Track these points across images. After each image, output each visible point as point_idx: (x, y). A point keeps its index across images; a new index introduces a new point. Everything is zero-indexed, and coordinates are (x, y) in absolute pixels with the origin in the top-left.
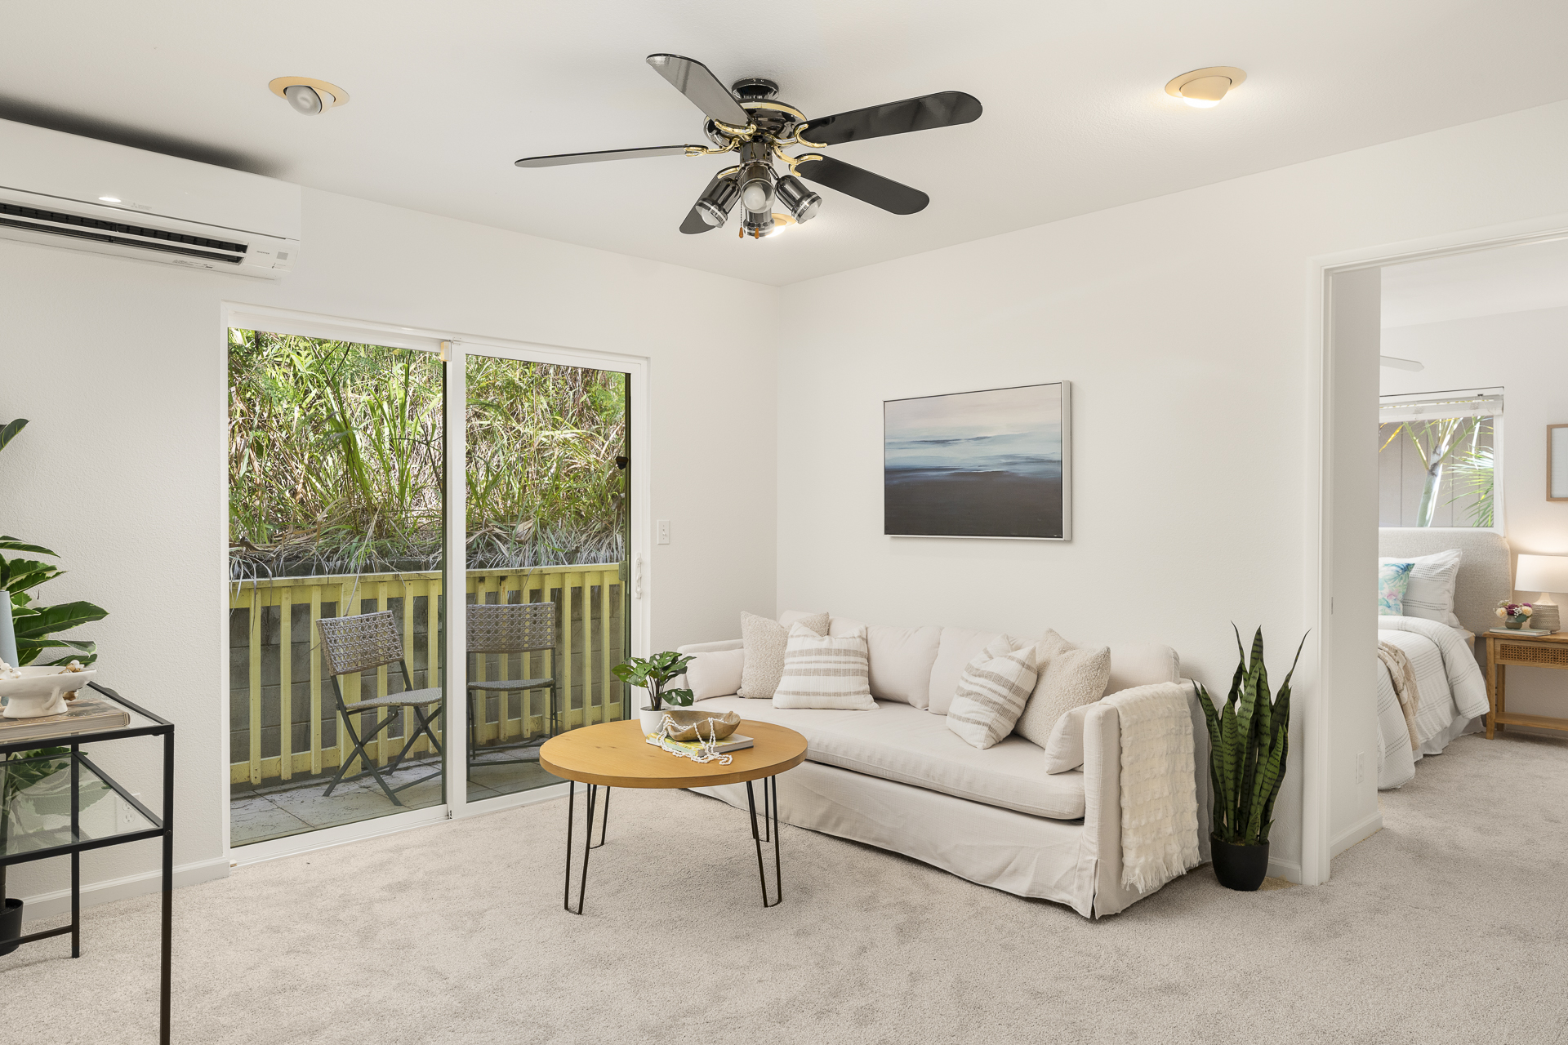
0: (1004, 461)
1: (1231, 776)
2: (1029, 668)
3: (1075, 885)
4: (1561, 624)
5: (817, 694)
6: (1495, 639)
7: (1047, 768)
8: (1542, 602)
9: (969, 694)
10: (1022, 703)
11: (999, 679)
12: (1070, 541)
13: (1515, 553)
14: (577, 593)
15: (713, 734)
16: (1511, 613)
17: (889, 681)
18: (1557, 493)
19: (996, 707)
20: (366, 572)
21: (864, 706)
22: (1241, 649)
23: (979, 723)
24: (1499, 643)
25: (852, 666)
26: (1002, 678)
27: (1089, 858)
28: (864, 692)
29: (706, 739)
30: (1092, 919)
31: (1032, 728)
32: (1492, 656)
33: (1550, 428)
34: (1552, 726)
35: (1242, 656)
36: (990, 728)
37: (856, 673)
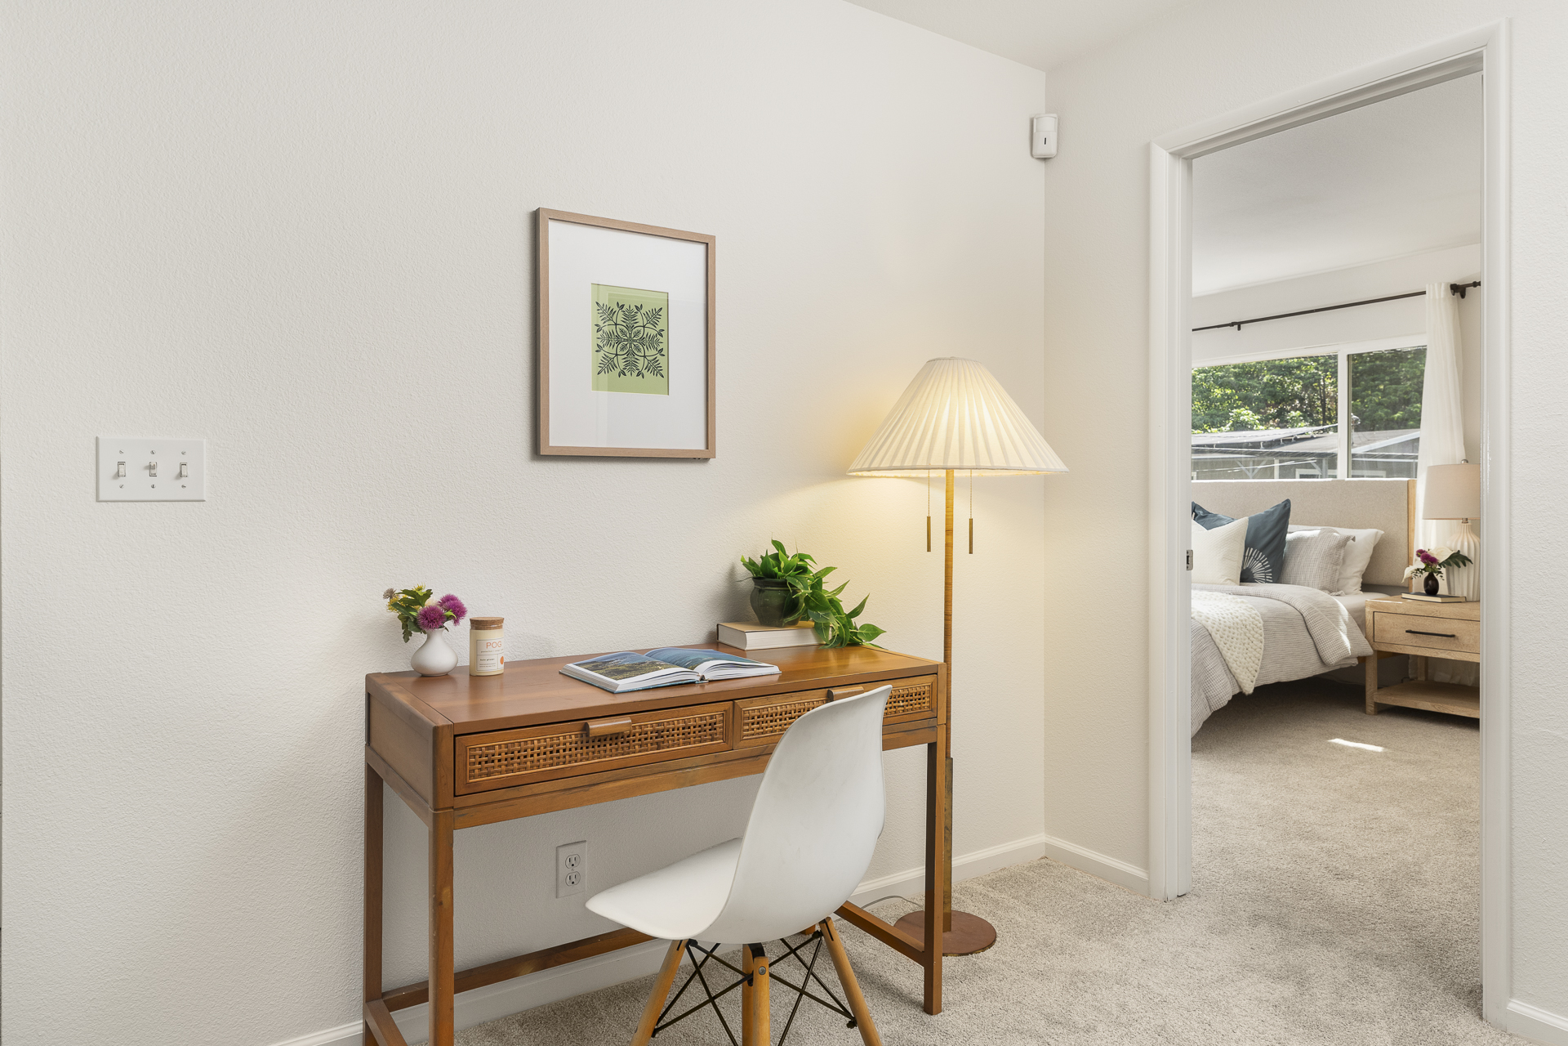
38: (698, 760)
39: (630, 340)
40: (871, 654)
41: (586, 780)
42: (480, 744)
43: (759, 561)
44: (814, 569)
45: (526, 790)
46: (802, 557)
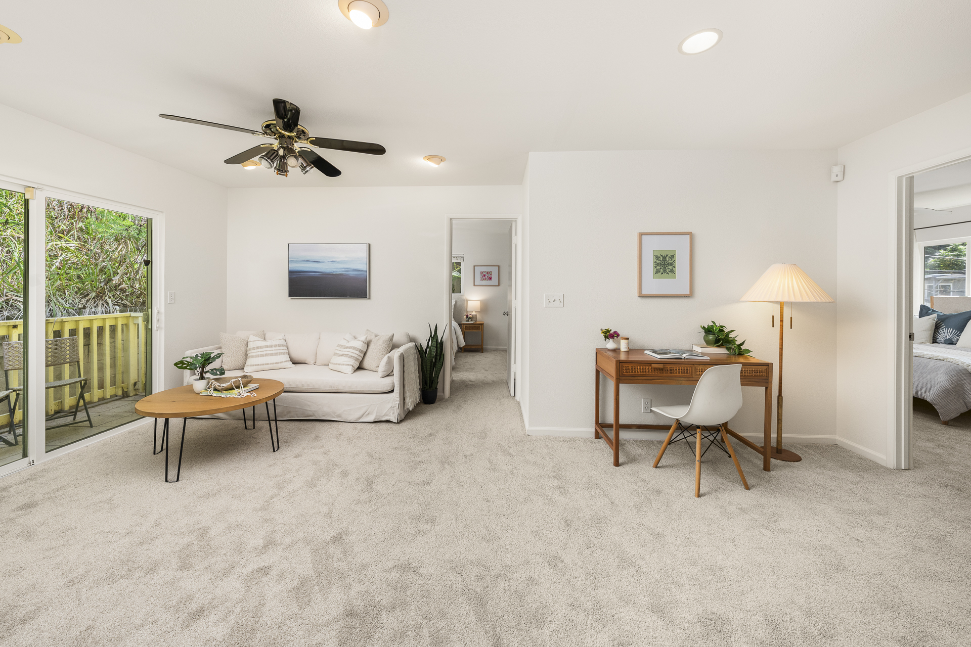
0: (344, 270)
1: (429, 369)
2: (365, 343)
3: (392, 413)
5: (268, 364)
6: (464, 324)
7: (380, 376)
8: (474, 313)
9: (343, 355)
10: (362, 355)
11: (355, 348)
12: (370, 298)
13: (467, 301)
14: (101, 330)
15: (241, 385)
16: (467, 317)
17: (297, 356)
18: (475, 284)
19: (355, 358)
20: (9, 320)
21: (289, 366)
22: (431, 330)
23: (348, 365)
25: (282, 351)
26: (356, 348)
27: (396, 403)
28: (288, 361)
29: (238, 387)
30: (398, 423)
31: (366, 364)
33: (474, 266)
34: (476, 347)
35: (431, 333)
36: (353, 366)
37: (284, 353)
38: (683, 378)
39: (665, 264)
40: (746, 358)
41: (651, 378)
42: (625, 365)
43: (706, 327)
44: (726, 330)
45: (636, 378)
46: (722, 327)
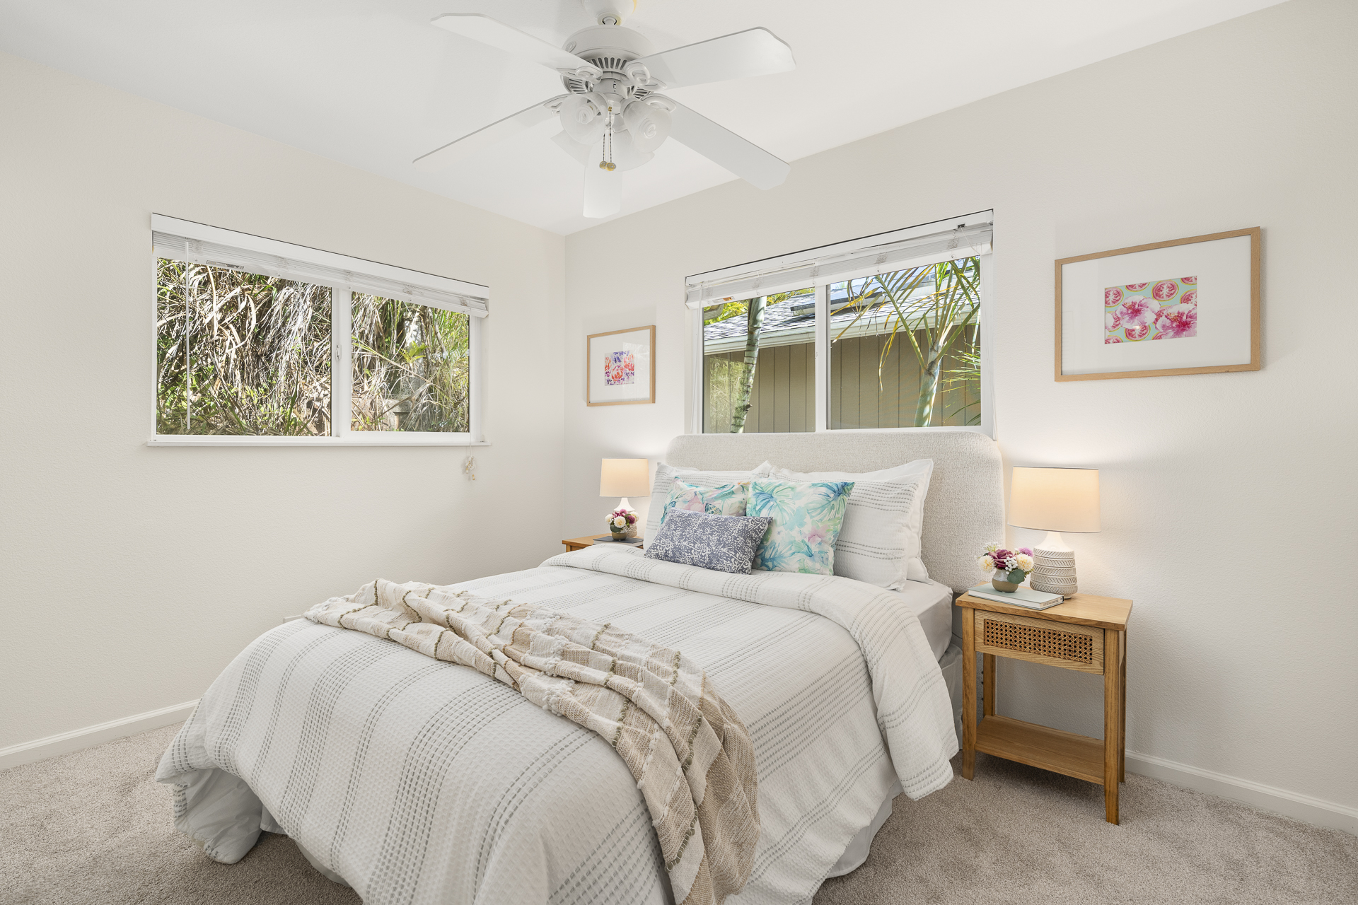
4: (1078, 584)
6: (974, 609)
16: (1000, 565)
18: (1068, 367)
24: (981, 617)
32: (971, 639)
33: (1059, 264)
